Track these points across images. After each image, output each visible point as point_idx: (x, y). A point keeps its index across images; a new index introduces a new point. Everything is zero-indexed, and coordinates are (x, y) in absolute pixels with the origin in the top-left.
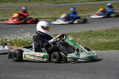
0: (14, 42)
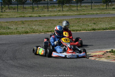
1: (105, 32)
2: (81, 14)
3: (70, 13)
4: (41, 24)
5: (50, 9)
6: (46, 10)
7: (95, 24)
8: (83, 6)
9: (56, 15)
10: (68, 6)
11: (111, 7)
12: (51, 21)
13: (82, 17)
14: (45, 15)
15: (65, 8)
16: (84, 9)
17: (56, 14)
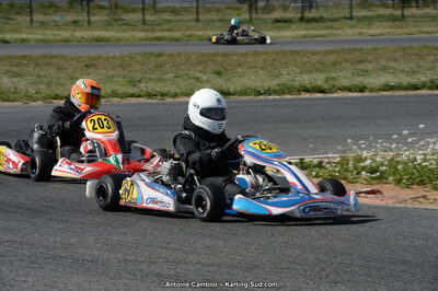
0: (384, 168)
1: (265, 101)
2: (160, 39)
3: (117, 32)
4: (16, 69)
5: (38, 17)
6: (20, 18)
7: (219, 74)
8: (164, 11)
9: (67, 41)
10: (106, 9)
11: (266, 16)
12: (54, 61)
13: (168, 49)
14: (24, 36)
15: (94, 15)
16: (169, 21)
17: (65, 34)
